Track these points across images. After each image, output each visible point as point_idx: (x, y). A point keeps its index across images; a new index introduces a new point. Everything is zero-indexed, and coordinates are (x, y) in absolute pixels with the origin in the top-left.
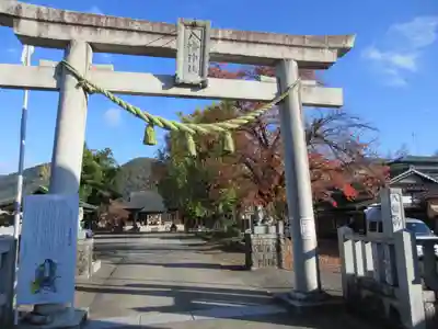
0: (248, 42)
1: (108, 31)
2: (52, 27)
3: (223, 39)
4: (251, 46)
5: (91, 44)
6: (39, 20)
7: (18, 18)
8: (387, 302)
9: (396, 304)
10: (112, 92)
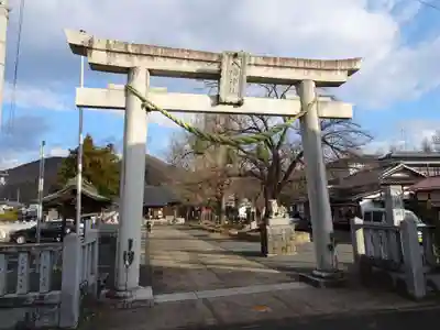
0: (275, 66)
1: (162, 59)
2: (118, 56)
3: (256, 65)
4: (278, 70)
5: (150, 70)
6: (107, 51)
7: (91, 48)
8: (394, 276)
9: (402, 276)
10: (168, 110)
